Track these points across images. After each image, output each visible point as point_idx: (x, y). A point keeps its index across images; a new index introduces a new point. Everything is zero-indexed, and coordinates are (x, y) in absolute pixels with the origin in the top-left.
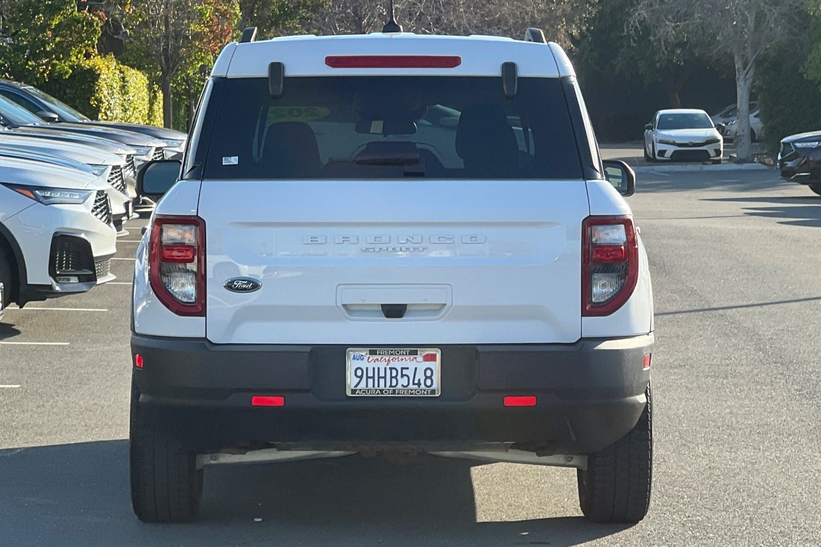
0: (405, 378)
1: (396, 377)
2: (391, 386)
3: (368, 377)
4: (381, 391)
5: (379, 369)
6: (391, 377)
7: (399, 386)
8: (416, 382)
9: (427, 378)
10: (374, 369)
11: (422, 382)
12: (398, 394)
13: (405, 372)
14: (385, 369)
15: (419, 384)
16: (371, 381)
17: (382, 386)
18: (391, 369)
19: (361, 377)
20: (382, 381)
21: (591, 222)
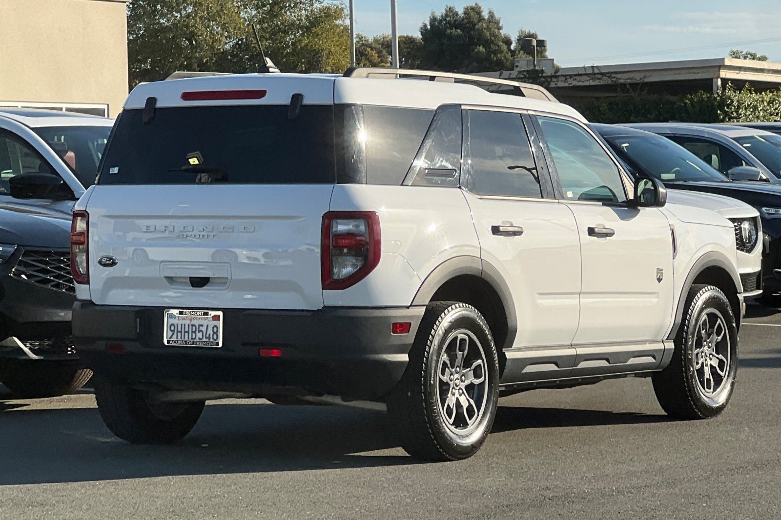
0: (201, 333)
1: (195, 332)
2: (192, 339)
3: (178, 332)
4: (186, 342)
5: (185, 325)
6: (192, 332)
7: (197, 339)
8: (208, 336)
9: (214, 333)
10: (182, 325)
11: (211, 336)
12: (196, 344)
13: (201, 328)
14: (189, 325)
15: (209, 338)
16: (179, 334)
17: (186, 339)
18: (192, 325)
19: (173, 331)
20: (187, 334)
21: (330, 217)
